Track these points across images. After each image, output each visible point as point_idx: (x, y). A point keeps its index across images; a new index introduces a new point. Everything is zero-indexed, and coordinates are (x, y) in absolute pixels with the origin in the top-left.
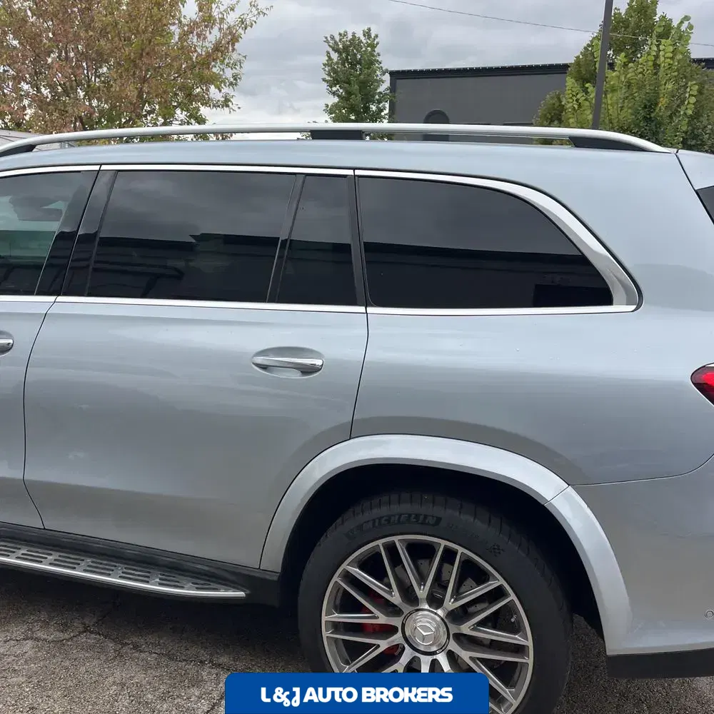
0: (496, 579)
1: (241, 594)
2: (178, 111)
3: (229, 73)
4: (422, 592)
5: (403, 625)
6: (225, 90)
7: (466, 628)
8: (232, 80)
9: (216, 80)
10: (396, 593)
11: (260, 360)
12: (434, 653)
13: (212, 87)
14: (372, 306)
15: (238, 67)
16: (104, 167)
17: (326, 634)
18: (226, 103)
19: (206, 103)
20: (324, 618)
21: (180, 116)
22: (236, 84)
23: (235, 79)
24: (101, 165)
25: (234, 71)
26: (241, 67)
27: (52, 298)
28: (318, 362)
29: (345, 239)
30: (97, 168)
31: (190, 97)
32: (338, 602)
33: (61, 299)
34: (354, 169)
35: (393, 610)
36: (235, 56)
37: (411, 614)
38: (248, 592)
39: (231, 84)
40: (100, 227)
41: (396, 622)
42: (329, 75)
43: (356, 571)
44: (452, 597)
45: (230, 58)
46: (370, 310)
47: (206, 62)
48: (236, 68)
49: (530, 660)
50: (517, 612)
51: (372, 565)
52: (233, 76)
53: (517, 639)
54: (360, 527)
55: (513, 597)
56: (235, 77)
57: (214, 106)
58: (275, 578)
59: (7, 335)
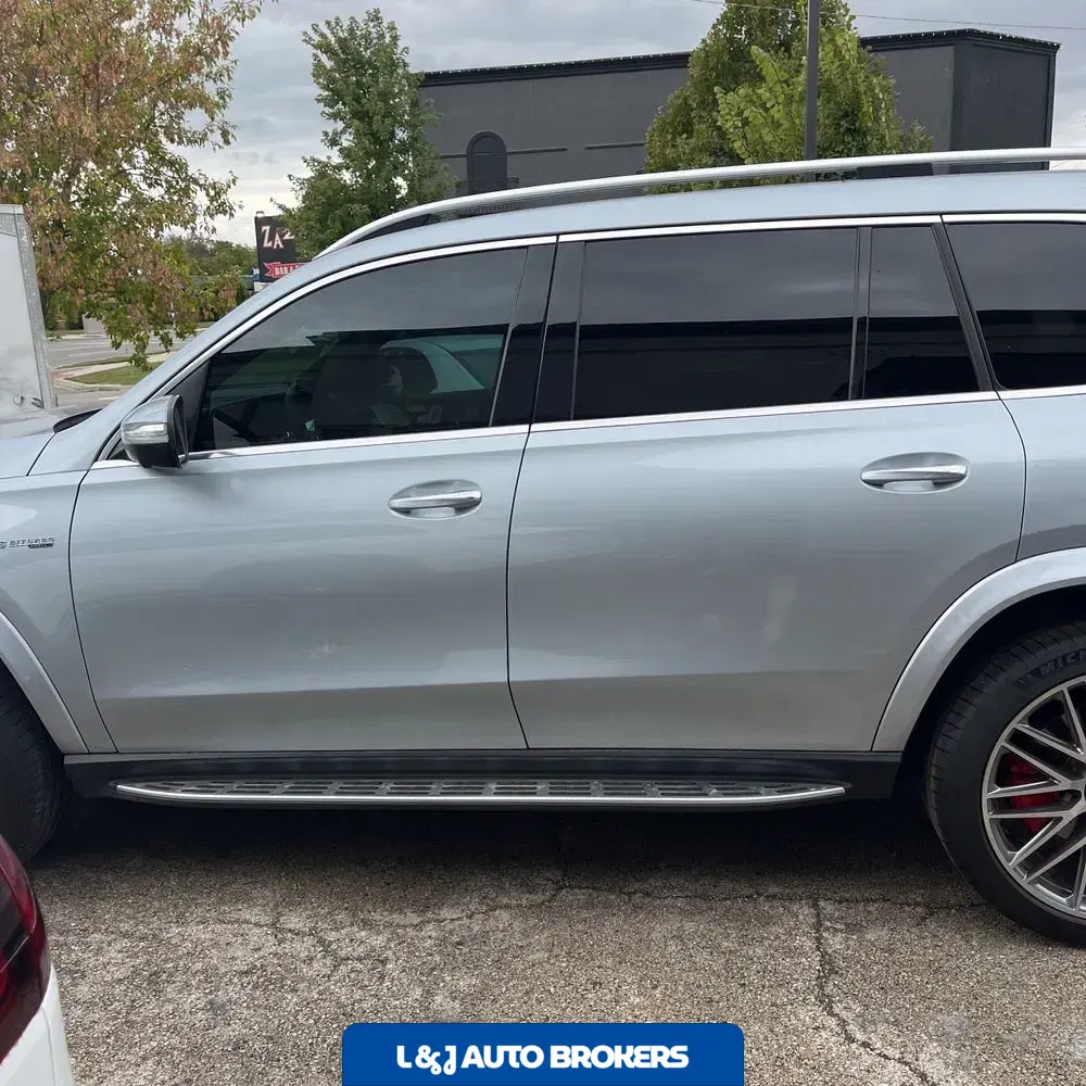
1: (840, 789)
3: (211, 89)
8: (217, 99)
10: (1083, 747)
11: (871, 475)
15: (225, 79)
16: (563, 238)
17: (987, 816)
19: (177, 138)
23: (222, 98)
25: (220, 85)
26: (230, 78)
30: (553, 239)
34: (941, 214)
38: (849, 786)
39: (217, 106)
41: (1080, 785)
42: (326, 88)
45: (211, 66)
48: (222, 81)
52: (218, 93)
56: (222, 94)
57: (190, 142)
58: (899, 760)
59: (470, 485)
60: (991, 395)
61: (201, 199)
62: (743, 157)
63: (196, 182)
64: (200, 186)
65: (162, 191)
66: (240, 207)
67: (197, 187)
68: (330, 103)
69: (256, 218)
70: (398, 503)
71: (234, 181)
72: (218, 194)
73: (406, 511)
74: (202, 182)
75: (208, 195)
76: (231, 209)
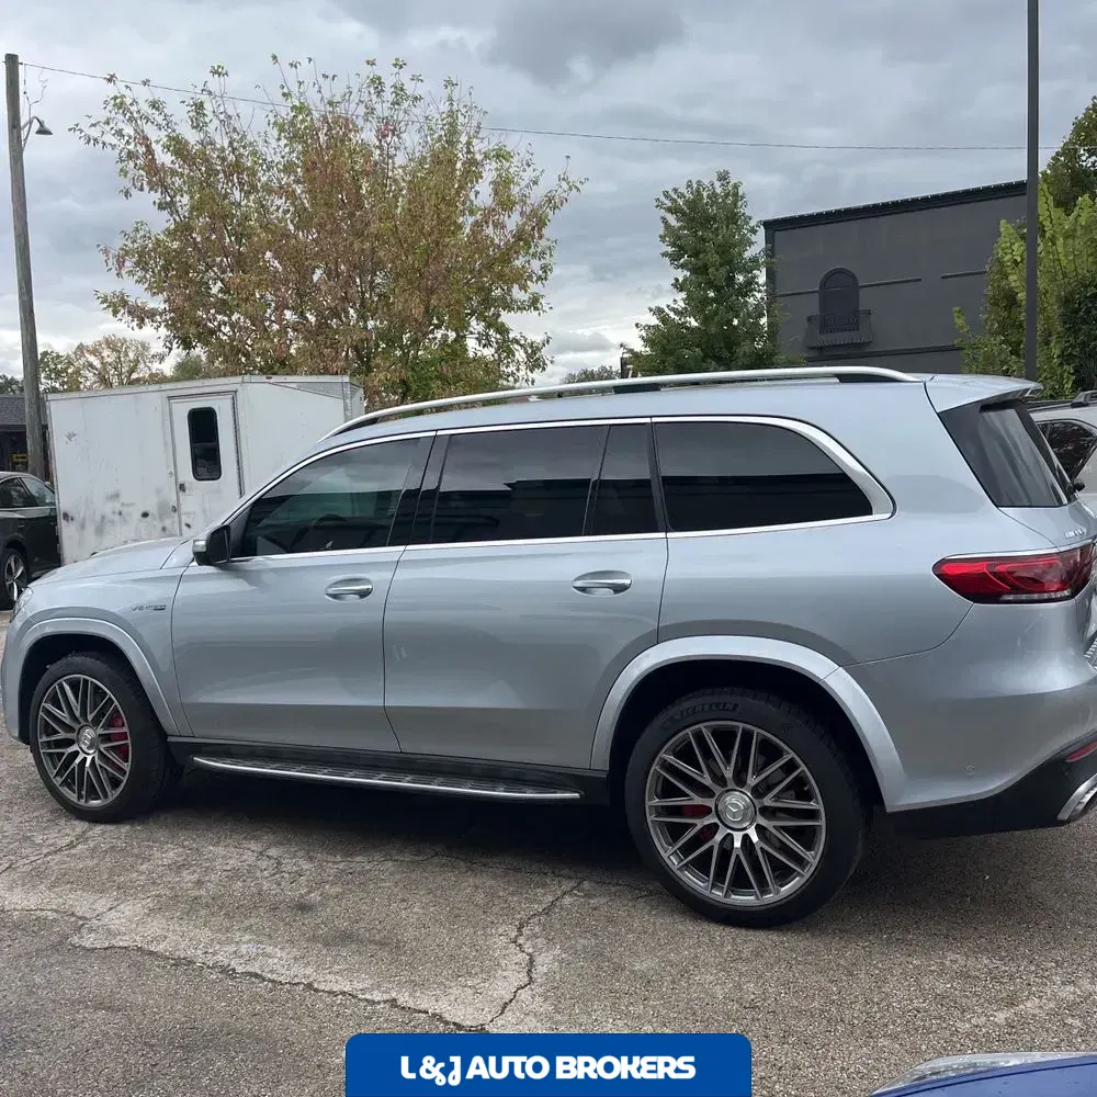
0: (788, 753)
1: (575, 795)
2: (473, 322)
3: (536, 265)
4: (729, 773)
5: (716, 806)
6: (533, 287)
7: (768, 801)
8: (540, 272)
9: (521, 278)
10: (707, 775)
11: (579, 584)
12: (745, 829)
13: (516, 286)
14: (670, 531)
15: (547, 257)
16: (439, 433)
17: (650, 818)
18: (534, 303)
19: (508, 307)
20: (648, 803)
21: (477, 327)
22: (546, 279)
23: (545, 272)
24: (437, 431)
25: (543, 261)
26: (551, 255)
27: (402, 548)
28: (627, 582)
29: (646, 475)
30: (433, 434)
31: (487, 302)
32: (659, 788)
33: (409, 547)
34: (651, 417)
35: (705, 791)
36: (543, 243)
37: (721, 795)
38: (583, 793)
39: (540, 278)
40: (439, 483)
41: (710, 803)
42: (673, 245)
43: (671, 758)
44: (753, 774)
45: (536, 246)
46: (669, 535)
47: (506, 257)
48: (545, 258)
49: (822, 822)
50: (809, 782)
51: (685, 753)
52: (542, 268)
53: (813, 805)
54: (672, 719)
55: (803, 767)
56: (545, 269)
57: (519, 308)
58: (605, 776)
59: (368, 581)
60: (662, 535)
61: (520, 355)
62: (1016, 290)
63: (517, 342)
64: (521, 345)
65: (493, 351)
66: (552, 362)
67: (519, 348)
68: (674, 258)
69: (622, 359)
70: (331, 591)
71: (548, 342)
72: (534, 352)
73: (335, 596)
74: (522, 342)
75: (526, 352)
76: (544, 364)
